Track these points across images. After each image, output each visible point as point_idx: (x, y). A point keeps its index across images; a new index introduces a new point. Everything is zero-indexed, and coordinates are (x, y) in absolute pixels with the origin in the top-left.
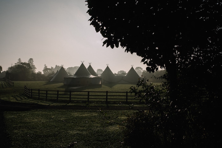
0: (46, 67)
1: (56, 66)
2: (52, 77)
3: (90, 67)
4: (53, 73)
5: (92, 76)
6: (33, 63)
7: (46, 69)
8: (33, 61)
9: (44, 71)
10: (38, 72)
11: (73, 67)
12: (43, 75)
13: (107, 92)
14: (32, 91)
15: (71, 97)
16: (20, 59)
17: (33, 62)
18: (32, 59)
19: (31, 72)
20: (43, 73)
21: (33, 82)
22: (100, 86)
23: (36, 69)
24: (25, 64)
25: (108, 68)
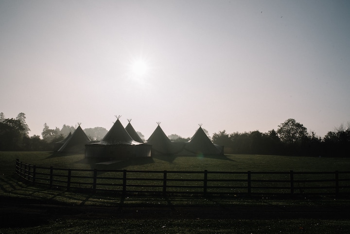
0: (46, 127)
1: (64, 125)
2: (61, 145)
3: (129, 126)
4: (61, 137)
5: (134, 143)
6: (24, 121)
7: (47, 131)
8: (25, 117)
9: (43, 133)
10: (33, 136)
11: (92, 128)
12: (43, 140)
13: (165, 172)
14: (35, 170)
15: (97, 182)
16: (2, 113)
17: (25, 119)
18: (24, 114)
19: (22, 137)
20: (41, 138)
21: (26, 152)
22: (150, 160)
23: (29, 132)
24: (11, 121)
25: (159, 128)
